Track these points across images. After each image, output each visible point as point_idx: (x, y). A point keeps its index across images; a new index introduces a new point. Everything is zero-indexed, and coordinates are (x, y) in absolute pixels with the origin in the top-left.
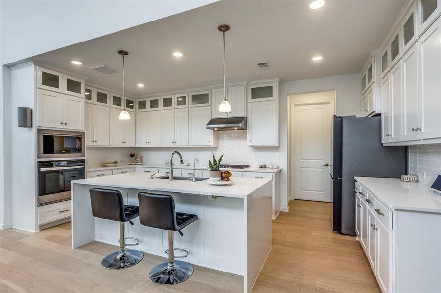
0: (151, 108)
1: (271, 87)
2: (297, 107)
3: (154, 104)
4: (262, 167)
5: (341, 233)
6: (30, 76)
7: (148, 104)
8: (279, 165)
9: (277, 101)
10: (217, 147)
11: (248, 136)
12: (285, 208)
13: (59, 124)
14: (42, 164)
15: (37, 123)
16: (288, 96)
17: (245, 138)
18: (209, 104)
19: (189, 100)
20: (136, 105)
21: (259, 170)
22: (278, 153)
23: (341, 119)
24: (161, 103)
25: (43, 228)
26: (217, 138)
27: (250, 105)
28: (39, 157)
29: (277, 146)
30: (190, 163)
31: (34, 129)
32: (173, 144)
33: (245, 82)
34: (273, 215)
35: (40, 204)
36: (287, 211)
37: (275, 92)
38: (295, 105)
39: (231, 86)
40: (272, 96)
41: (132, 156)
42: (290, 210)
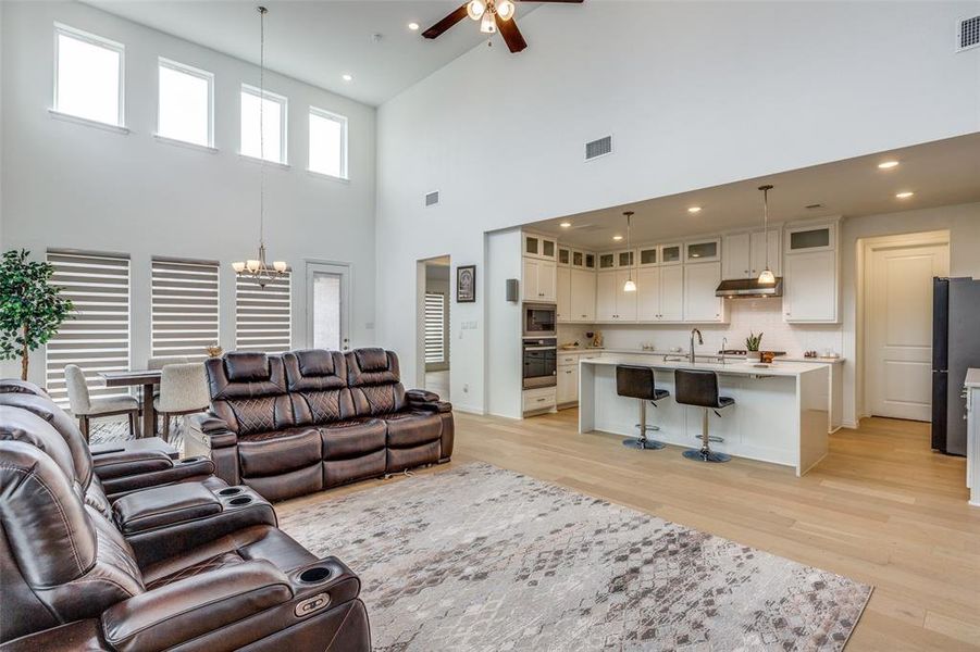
0: (621, 265)
1: (827, 230)
2: (876, 253)
3: (625, 259)
4: (808, 355)
5: (945, 452)
6: (516, 240)
7: (616, 260)
8: (839, 352)
9: (837, 251)
10: (729, 325)
11: (785, 307)
12: (851, 421)
13: (537, 295)
14: (526, 343)
15: (523, 296)
16: (859, 241)
17: (780, 308)
18: (718, 257)
19: (684, 252)
20: (597, 262)
21: (803, 359)
22: (838, 335)
23: (947, 282)
24: (637, 258)
25: (528, 415)
26: (729, 309)
27: (788, 259)
28: (524, 335)
29: (836, 322)
30: (682, 347)
31: (520, 303)
32: (657, 319)
33: (782, 224)
34: (830, 429)
35: (525, 388)
36: (855, 427)
37: (833, 237)
38: (874, 250)
39: (755, 231)
40: (827, 245)
41: (590, 335)
42: (861, 427)
